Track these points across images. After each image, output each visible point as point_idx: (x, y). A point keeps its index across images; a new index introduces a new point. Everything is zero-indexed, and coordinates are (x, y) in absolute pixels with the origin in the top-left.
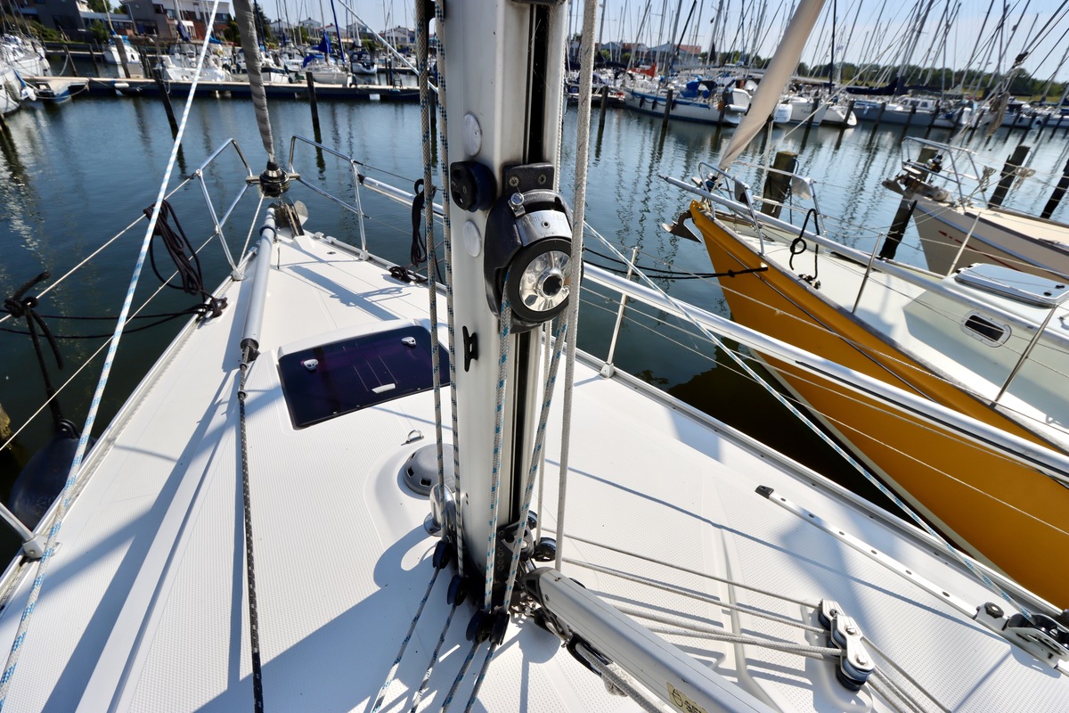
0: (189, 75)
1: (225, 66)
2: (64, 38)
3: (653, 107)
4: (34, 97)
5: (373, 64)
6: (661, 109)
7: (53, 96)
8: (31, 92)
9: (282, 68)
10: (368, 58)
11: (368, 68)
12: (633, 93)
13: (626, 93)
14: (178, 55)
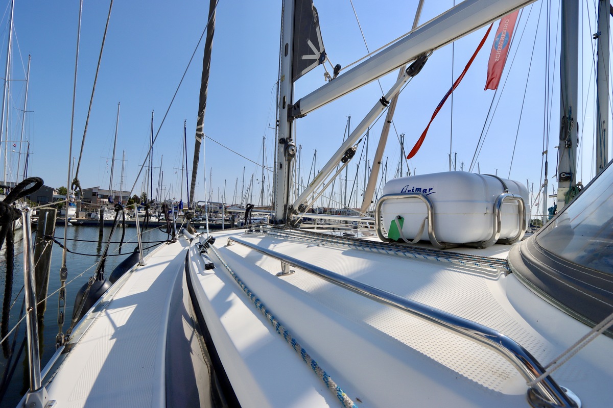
0: (109, 217)
1: (128, 214)
14: (106, 209)
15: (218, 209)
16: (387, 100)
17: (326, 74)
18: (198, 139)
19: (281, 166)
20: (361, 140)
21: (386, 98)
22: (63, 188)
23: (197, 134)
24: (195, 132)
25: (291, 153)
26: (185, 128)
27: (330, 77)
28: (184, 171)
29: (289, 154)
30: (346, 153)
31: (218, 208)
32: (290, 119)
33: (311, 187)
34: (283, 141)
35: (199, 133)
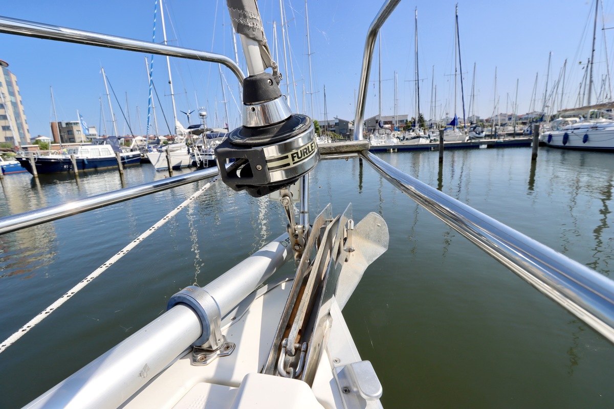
0: (380, 143)
1: (398, 138)
2: (341, 137)
5: (482, 132)
9: (427, 136)
10: (480, 129)
11: (479, 134)
14: (377, 134)
15: (507, 121)
26: (457, 16)
28: (457, 76)
31: (507, 119)
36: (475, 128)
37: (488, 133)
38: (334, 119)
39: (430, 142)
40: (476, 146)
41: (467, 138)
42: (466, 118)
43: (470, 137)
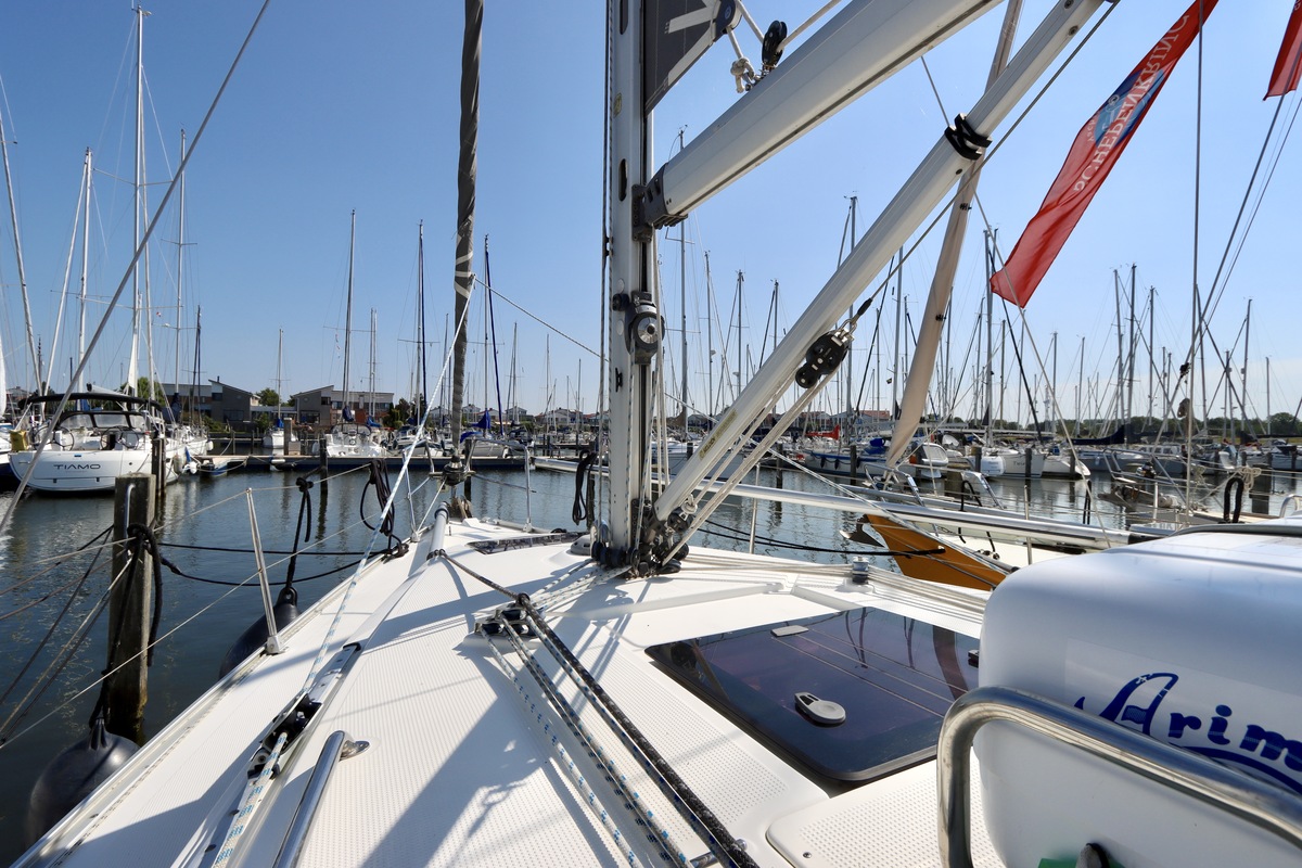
0: (347, 451)
1: (383, 444)
2: (228, 429)
3: (836, 466)
4: (194, 471)
5: (530, 441)
6: (846, 467)
7: (213, 469)
8: (193, 466)
9: (438, 443)
10: (526, 435)
11: (525, 443)
12: (813, 454)
13: (805, 455)
14: (341, 434)
16: (980, 130)
17: (740, 67)
18: (461, 290)
19: (619, 380)
20: (867, 304)
21: (972, 122)
22: (268, 390)
23: (458, 280)
24: (452, 273)
25: (645, 338)
26: (487, 254)
27: (751, 74)
29: (640, 344)
30: (812, 353)
31: (568, 419)
32: (643, 231)
33: (702, 457)
34: (622, 302)
35: (462, 274)
36: (518, 433)
37: (538, 443)
38: (210, 384)
39: (444, 455)
40: (518, 467)
41: (506, 452)
42: (503, 411)
43: (510, 450)
